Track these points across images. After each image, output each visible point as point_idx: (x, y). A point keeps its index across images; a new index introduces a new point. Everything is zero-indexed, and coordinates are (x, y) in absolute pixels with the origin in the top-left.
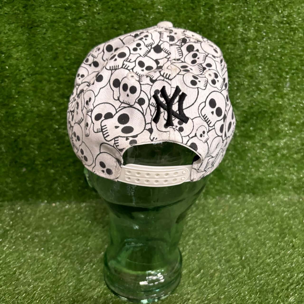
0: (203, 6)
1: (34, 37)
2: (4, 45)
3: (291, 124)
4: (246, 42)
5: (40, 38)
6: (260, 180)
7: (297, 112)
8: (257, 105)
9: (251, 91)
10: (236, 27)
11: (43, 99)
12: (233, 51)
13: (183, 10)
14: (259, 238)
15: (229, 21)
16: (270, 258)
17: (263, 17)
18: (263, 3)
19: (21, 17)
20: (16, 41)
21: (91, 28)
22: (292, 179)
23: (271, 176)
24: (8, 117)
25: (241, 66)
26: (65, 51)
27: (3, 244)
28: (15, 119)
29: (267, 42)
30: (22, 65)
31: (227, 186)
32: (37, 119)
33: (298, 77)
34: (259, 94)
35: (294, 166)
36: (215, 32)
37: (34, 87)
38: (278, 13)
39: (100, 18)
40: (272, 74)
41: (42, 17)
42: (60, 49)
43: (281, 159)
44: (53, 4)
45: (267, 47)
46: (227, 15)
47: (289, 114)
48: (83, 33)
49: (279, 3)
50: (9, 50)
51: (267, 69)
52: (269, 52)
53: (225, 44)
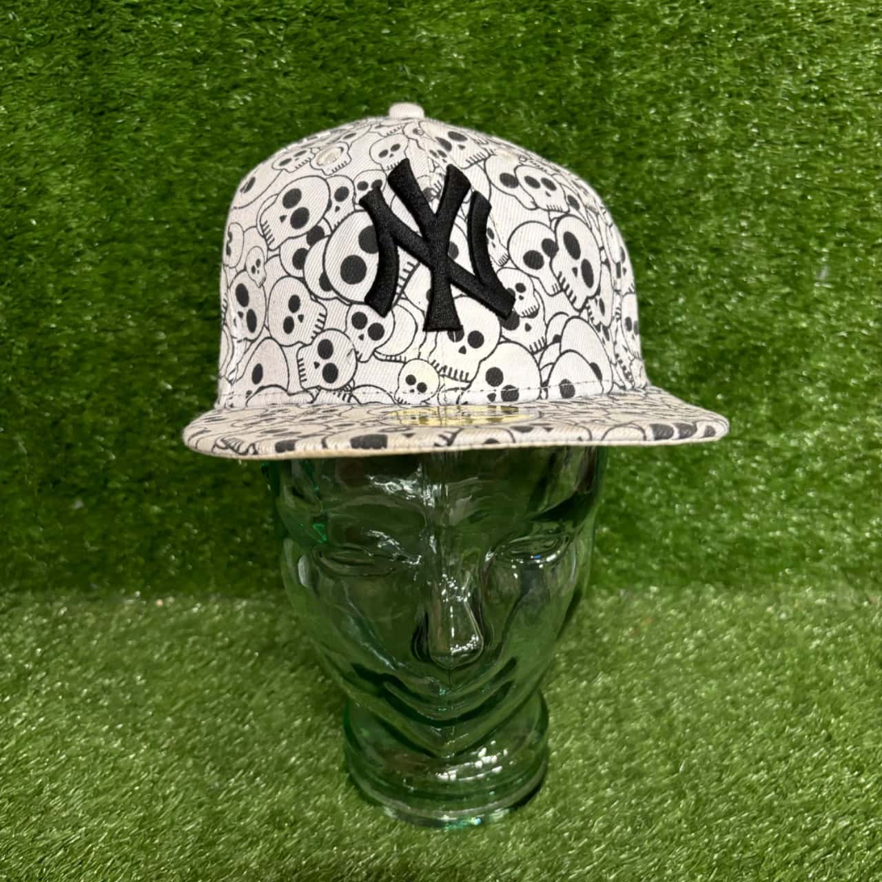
0: (578, 51)
1: (109, 138)
2: (26, 160)
3: (836, 386)
4: (703, 152)
5: (125, 141)
6: (745, 547)
7: (852, 352)
8: (735, 331)
9: (718, 290)
10: (673, 111)
11: (133, 310)
12: (663, 178)
13: (520, 62)
14: (732, 711)
15: (651, 92)
16: (757, 772)
17: (751, 83)
18: (751, 44)
19: (71, 85)
20: (58, 150)
21: (263, 113)
22: (839, 544)
23: (778, 533)
24: (35, 358)
25: (687, 219)
26: (194, 176)
27: (13, 711)
28: (53, 364)
29: (761, 154)
30: (75, 216)
31: (649, 563)
32: (114, 364)
33: (855, 253)
34: (741, 299)
35: (843, 508)
36: (614, 124)
37: (105, 276)
38: (795, 72)
39: (291, 86)
40: (776, 243)
41: (129, 85)
42: (180, 171)
43: (805, 486)
44: (162, 49)
45: (764, 167)
46: (647, 77)
47: (828, 357)
48: (243, 127)
49: (797, 44)
50: (38, 174)
51: (763, 230)
52: (768, 182)
53: (641, 157)
